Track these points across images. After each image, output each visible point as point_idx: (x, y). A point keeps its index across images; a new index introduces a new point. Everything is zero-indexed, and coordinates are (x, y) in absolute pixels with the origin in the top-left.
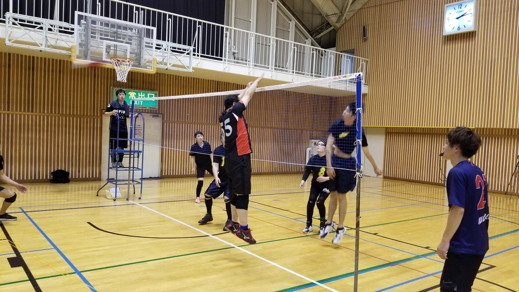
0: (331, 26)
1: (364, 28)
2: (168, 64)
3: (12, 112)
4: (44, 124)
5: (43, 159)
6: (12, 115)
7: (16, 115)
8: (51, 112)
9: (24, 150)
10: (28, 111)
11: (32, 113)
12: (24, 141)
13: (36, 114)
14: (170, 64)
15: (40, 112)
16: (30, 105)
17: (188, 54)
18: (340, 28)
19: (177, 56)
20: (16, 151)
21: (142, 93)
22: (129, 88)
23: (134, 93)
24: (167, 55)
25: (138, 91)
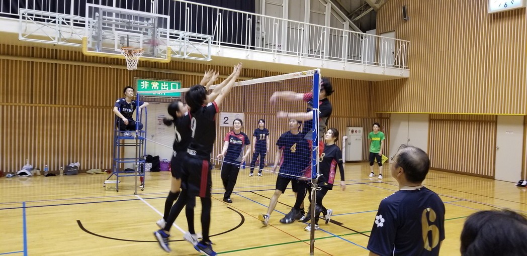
0: (370, 7)
1: (404, 8)
2: (185, 54)
3: (36, 105)
4: (66, 116)
5: (66, 151)
6: (36, 107)
7: (40, 107)
8: (74, 104)
9: (47, 142)
10: (51, 103)
11: (55, 105)
12: (47, 133)
13: (59, 106)
14: (187, 54)
15: (63, 104)
16: (53, 98)
17: (207, 42)
18: (379, 9)
19: (195, 45)
20: (39, 142)
21: (165, 83)
22: (152, 78)
23: (157, 83)
24: (183, 44)
25: (161, 81)
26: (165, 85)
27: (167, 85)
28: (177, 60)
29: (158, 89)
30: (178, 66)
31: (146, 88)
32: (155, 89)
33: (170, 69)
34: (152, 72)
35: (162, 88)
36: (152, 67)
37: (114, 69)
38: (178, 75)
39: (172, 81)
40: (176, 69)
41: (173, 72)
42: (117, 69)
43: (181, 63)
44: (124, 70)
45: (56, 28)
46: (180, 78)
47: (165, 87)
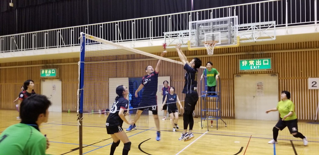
14: (255, 38)
17: (272, 27)
21: (258, 60)
22: (249, 58)
23: (253, 61)
24: (254, 32)
25: (256, 59)
26: (259, 62)
27: (260, 62)
28: (269, 43)
29: (253, 65)
30: (270, 48)
31: (245, 65)
32: (252, 65)
33: (264, 50)
34: (249, 54)
36: (251, 51)
37: (227, 56)
38: (270, 53)
39: (264, 59)
40: (268, 50)
41: (265, 52)
42: (229, 56)
43: (272, 45)
44: (233, 56)
45: (179, 39)
46: (271, 56)
47: (258, 63)
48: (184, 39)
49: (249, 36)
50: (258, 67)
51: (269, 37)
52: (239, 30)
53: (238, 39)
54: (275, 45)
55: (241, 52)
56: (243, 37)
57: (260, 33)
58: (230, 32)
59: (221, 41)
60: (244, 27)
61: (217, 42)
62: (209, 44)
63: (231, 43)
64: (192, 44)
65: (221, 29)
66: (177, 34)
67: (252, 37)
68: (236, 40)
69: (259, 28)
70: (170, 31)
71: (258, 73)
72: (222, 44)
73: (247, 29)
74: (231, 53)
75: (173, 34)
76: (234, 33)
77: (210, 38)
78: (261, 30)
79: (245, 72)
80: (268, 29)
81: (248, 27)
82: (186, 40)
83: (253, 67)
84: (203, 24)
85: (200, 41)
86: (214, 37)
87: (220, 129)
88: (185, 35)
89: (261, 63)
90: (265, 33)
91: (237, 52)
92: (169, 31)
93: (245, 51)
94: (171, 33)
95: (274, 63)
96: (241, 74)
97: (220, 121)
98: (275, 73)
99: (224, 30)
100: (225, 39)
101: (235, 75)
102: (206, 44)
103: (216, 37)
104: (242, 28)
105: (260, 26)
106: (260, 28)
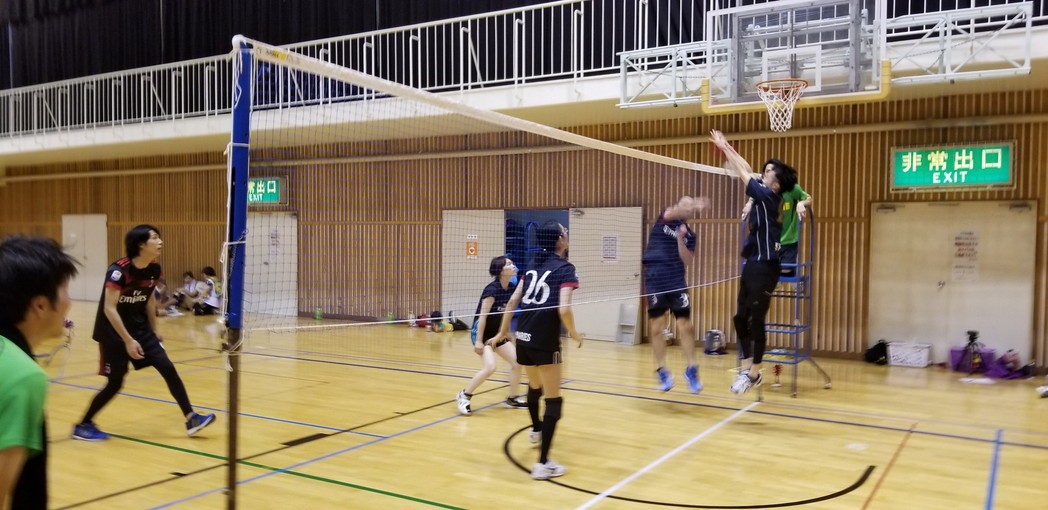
2: (948, 69)
14: (953, 68)
17: (1017, 25)
19: (982, 41)
21: (964, 152)
22: (928, 143)
23: (944, 155)
24: (946, 46)
25: (954, 147)
26: (964, 158)
27: (970, 157)
28: (1008, 88)
29: (944, 168)
30: (1011, 104)
31: (914, 169)
32: (937, 169)
33: (986, 114)
34: (929, 130)
35: (957, 166)
36: (937, 117)
37: (846, 135)
38: (1011, 126)
39: (985, 145)
40: (1003, 113)
41: (991, 122)
42: (854, 135)
43: (1020, 93)
44: (869, 134)
45: (672, 74)
46: (1015, 136)
47: (964, 162)
48: (690, 73)
49: (926, 61)
50: (959, 177)
51: (1006, 65)
52: (889, 40)
53: (886, 71)
54: (1029, 94)
55: (899, 119)
56: (904, 65)
57: (972, 49)
58: (857, 45)
59: (824, 81)
60: (912, 29)
61: (807, 83)
62: (775, 90)
63: (858, 88)
64: (716, 92)
65: (827, 35)
66: (665, 58)
67: (941, 62)
68: (878, 75)
69: (968, 30)
70: (643, 47)
71: (959, 199)
72: (825, 91)
73: (919, 36)
74: (862, 123)
75: (653, 59)
76: (871, 49)
77: (785, 68)
78: (977, 38)
79: (912, 195)
80: (1000, 35)
81: (929, 27)
82: (696, 76)
83: (942, 177)
84: (760, 20)
85: (746, 80)
86: (798, 66)
87: (803, 396)
88: (696, 62)
89: (972, 162)
90: (992, 49)
91: (884, 121)
92: (637, 48)
93: (914, 118)
94: (648, 52)
95: (1021, 163)
96: (897, 199)
97: (804, 365)
98: (1025, 197)
99: (835, 41)
100: (840, 71)
101: (874, 206)
102: (766, 90)
103: (806, 66)
104: (905, 30)
105: (972, 21)
106: (972, 31)
